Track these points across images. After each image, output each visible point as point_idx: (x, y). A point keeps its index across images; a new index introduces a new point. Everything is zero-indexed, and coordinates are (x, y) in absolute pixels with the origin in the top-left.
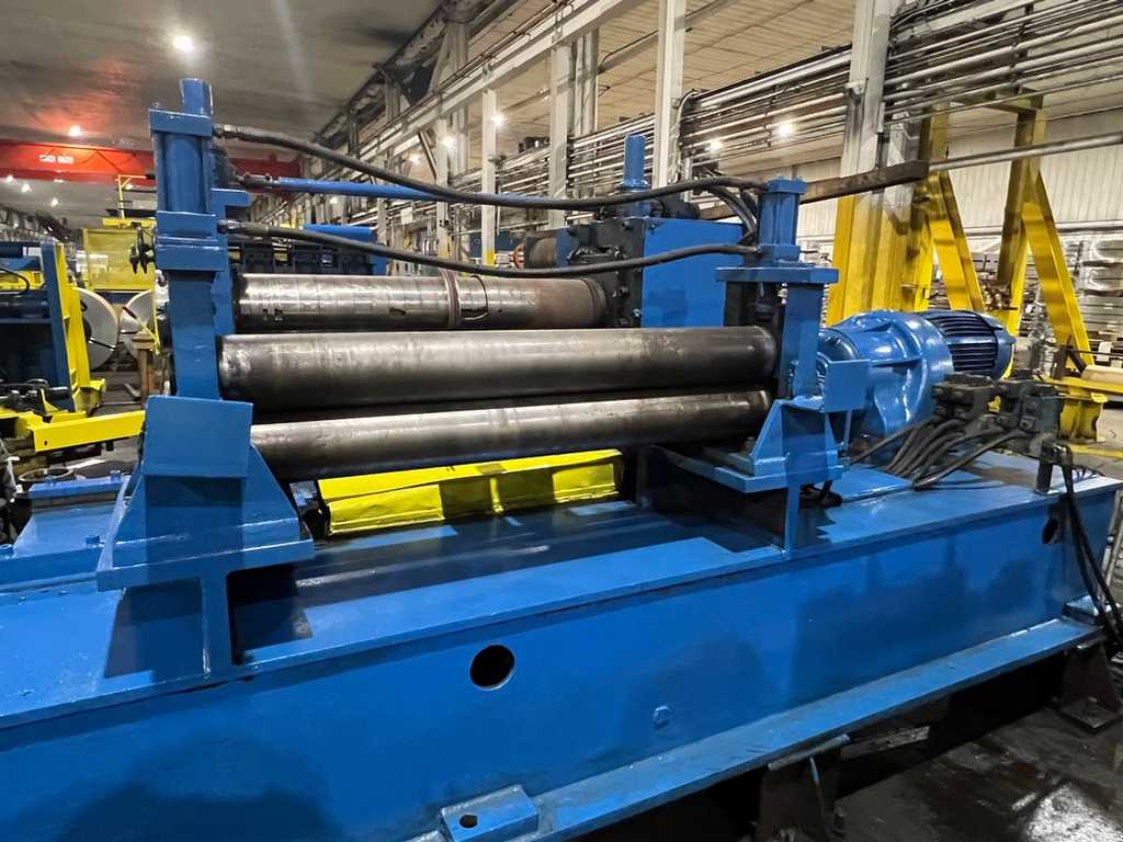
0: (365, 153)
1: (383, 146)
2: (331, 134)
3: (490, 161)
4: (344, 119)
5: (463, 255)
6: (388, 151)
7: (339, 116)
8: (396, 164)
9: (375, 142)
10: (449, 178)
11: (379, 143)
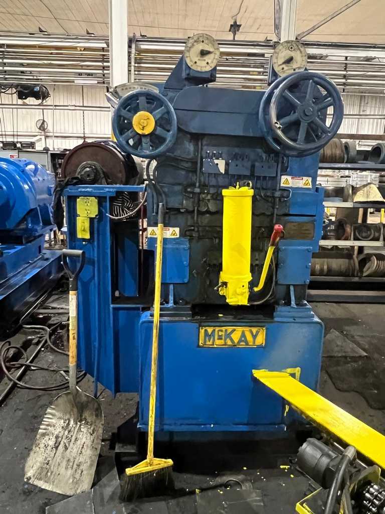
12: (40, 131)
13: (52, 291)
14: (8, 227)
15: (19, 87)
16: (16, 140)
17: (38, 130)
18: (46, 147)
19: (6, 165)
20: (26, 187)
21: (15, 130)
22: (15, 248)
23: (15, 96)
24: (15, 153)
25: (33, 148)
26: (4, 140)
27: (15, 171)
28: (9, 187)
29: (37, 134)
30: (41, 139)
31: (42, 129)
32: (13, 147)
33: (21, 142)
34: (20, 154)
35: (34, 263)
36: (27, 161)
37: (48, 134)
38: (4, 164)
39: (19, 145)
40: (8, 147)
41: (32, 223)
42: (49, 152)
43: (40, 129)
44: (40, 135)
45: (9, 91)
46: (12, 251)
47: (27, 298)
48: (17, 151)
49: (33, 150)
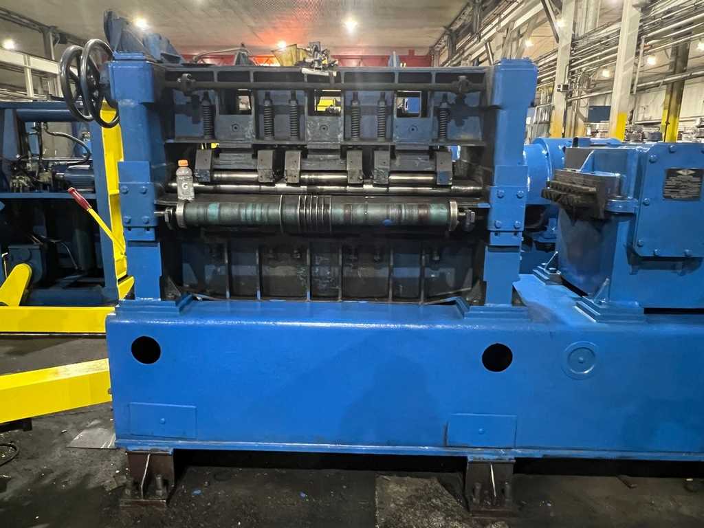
0: (468, 49)
1: (503, 24)
2: (458, 26)
3: (635, 6)
4: (469, 9)
5: (580, 121)
6: (507, 27)
7: (465, 8)
8: (514, 40)
9: (496, 21)
10: (573, 40)
11: (500, 21)
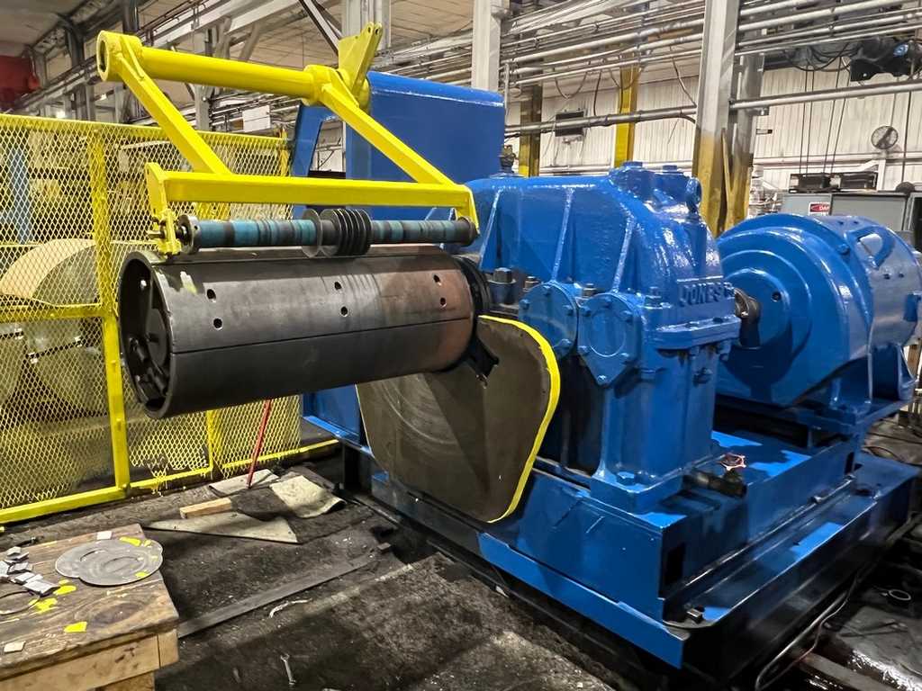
12: (879, 151)
13: (863, 588)
14: (775, 400)
15: (860, 52)
16: (828, 171)
17: (873, 149)
18: (903, 183)
19: (802, 236)
20: (845, 291)
21: (831, 151)
22: (783, 460)
23: (845, 74)
24: (824, 200)
25: (872, 186)
26: (803, 171)
27: (824, 252)
28: (798, 294)
29: (870, 156)
30: (877, 166)
31: (883, 145)
32: (821, 187)
33: (841, 175)
34: (834, 201)
35: (828, 500)
36: (863, 225)
37: (895, 156)
38: (796, 233)
39: (836, 182)
40: (808, 186)
41: (845, 392)
42: (914, 195)
43: (878, 146)
44: (877, 159)
45: (834, 65)
46: (774, 470)
47: (788, 597)
48: (830, 194)
49: (870, 191)
